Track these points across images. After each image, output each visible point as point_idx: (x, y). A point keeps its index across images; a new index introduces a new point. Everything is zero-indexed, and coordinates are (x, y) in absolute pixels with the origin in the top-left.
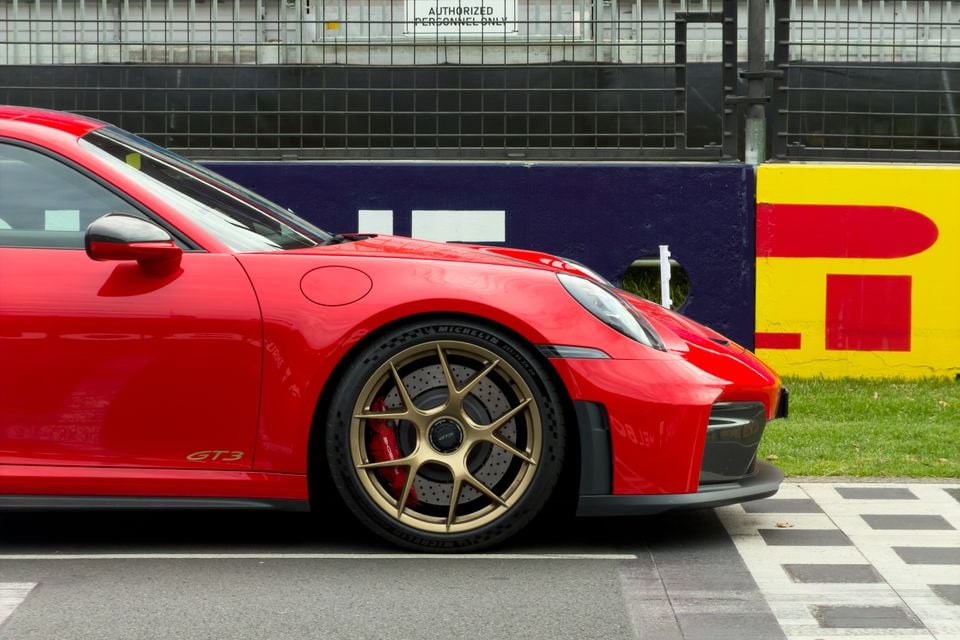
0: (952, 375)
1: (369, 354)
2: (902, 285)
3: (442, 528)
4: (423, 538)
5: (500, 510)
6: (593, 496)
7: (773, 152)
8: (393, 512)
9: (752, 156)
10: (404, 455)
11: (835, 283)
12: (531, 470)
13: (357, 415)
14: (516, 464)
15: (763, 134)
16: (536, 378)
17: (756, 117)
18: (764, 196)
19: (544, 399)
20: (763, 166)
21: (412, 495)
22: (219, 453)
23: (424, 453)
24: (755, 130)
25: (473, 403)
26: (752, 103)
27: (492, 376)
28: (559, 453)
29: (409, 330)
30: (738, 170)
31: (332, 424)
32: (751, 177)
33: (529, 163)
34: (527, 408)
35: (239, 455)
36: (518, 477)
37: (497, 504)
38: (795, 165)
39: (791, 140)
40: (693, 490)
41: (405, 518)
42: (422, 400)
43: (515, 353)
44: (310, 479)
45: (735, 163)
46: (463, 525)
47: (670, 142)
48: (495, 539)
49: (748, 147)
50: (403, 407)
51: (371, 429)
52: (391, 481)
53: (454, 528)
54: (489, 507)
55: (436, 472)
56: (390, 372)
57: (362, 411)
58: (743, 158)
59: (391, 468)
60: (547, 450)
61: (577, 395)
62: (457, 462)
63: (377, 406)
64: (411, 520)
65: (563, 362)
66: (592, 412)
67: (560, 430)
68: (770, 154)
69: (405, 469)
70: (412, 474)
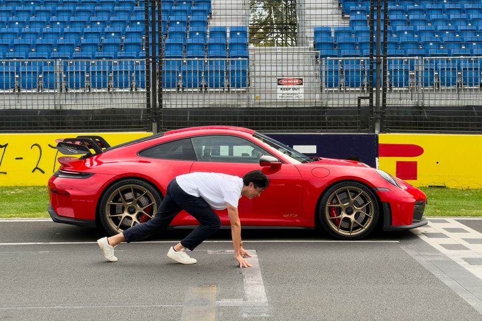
0: (427, 186)
1: (330, 190)
2: (415, 164)
3: (349, 234)
4: (344, 237)
5: (363, 230)
6: (387, 226)
7: (382, 131)
8: (337, 230)
9: (377, 132)
10: (338, 216)
11: (398, 163)
12: (371, 219)
13: (327, 205)
14: (367, 218)
15: (379, 127)
16: (372, 196)
17: (378, 122)
18: (380, 142)
19: (374, 201)
20: (380, 134)
21: (341, 226)
22: (291, 215)
23: (344, 215)
24: (378, 125)
25: (356, 203)
26: (377, 119)
27: (361, 196)
28: (378, 215)
29: (340, 184)
30: (374, 135)
31: (321, 207)
32: (377, 137)
33: (322, 134)
34: (370, 204)
35: (296, 216)
36: (368, 221)
37: (363, 228)
38: (387, 134)
39: (386, 128)
40: (410, 224)
41: (340, 232)
42: (343, 201)
43: (367, 190)
44: (315, 222)
45: (373, 134)
46: (354, 234)
47: (356, 128)
48: (362, 237)
49: (376, 129)
50: (338, 203)
51: (330, 209)
52: (336, 222)
53: (352, 234)
54: (360, 229)
55: (347, 220)
56: (335, 194)
57: (328, 204)
58: (374, 132)
59: (336, 219)
60: (375, 214)
61: (382, 200)
62: (352, 217)
63: (331, 203)
64: (341, 232)
65: (379, 192)
66: (386, 204)
67: (378, 209)
68: (381, 131)
69: (339, 219)
70: (341, 220)
